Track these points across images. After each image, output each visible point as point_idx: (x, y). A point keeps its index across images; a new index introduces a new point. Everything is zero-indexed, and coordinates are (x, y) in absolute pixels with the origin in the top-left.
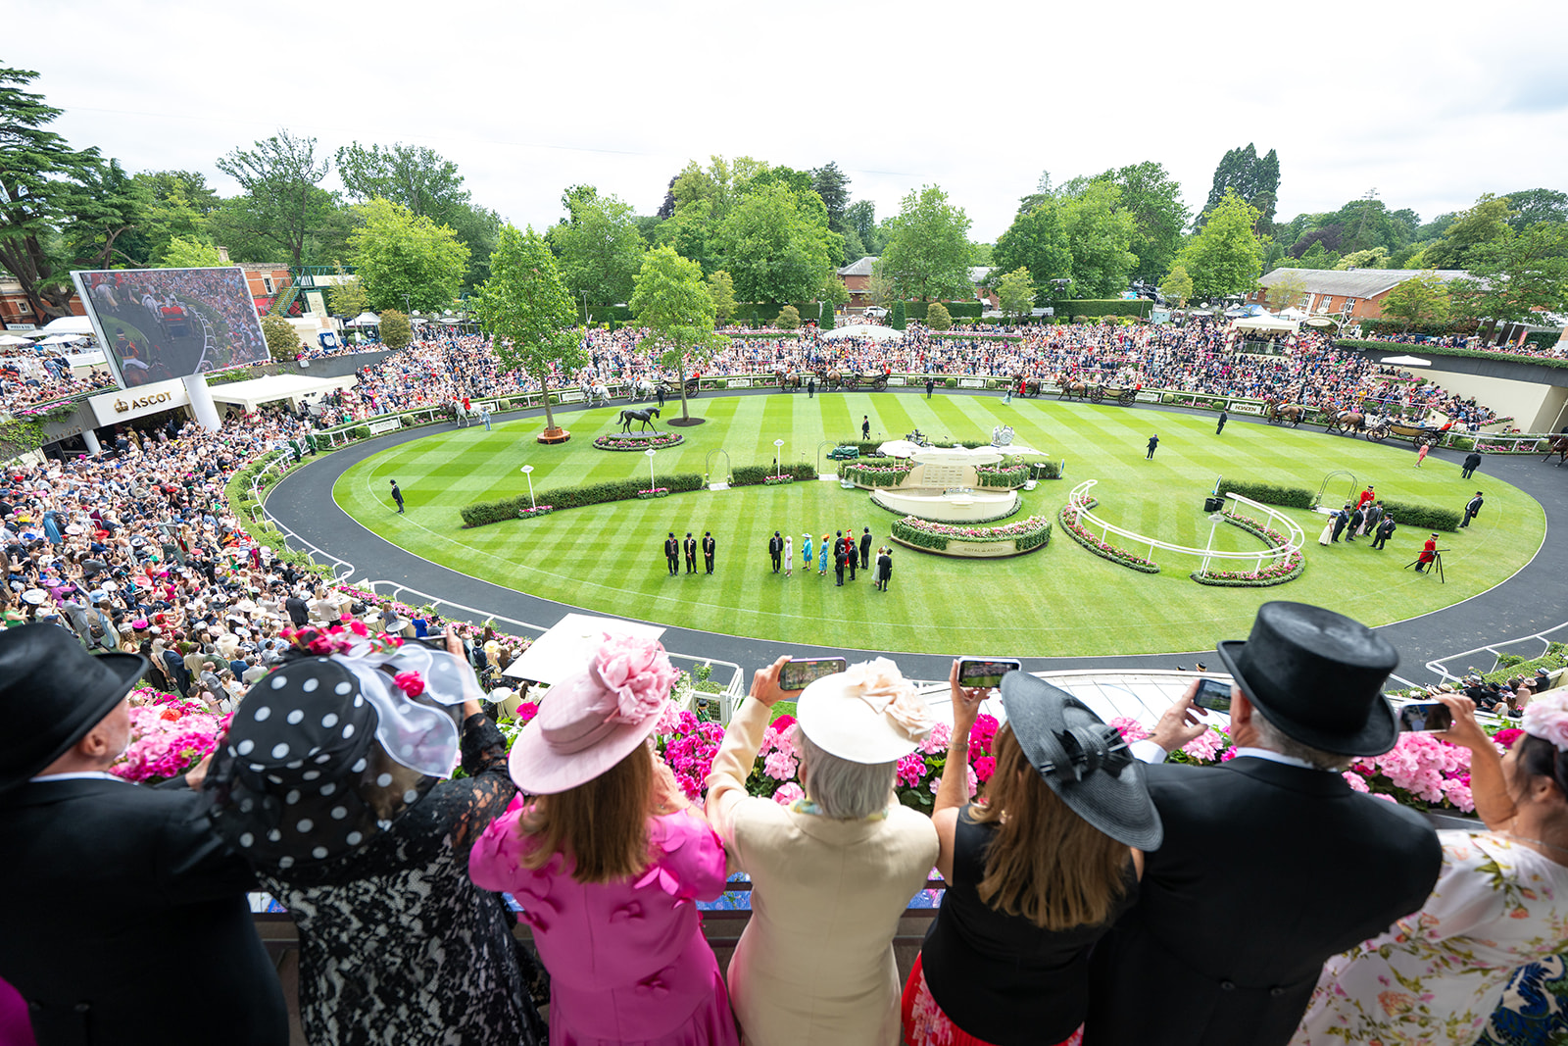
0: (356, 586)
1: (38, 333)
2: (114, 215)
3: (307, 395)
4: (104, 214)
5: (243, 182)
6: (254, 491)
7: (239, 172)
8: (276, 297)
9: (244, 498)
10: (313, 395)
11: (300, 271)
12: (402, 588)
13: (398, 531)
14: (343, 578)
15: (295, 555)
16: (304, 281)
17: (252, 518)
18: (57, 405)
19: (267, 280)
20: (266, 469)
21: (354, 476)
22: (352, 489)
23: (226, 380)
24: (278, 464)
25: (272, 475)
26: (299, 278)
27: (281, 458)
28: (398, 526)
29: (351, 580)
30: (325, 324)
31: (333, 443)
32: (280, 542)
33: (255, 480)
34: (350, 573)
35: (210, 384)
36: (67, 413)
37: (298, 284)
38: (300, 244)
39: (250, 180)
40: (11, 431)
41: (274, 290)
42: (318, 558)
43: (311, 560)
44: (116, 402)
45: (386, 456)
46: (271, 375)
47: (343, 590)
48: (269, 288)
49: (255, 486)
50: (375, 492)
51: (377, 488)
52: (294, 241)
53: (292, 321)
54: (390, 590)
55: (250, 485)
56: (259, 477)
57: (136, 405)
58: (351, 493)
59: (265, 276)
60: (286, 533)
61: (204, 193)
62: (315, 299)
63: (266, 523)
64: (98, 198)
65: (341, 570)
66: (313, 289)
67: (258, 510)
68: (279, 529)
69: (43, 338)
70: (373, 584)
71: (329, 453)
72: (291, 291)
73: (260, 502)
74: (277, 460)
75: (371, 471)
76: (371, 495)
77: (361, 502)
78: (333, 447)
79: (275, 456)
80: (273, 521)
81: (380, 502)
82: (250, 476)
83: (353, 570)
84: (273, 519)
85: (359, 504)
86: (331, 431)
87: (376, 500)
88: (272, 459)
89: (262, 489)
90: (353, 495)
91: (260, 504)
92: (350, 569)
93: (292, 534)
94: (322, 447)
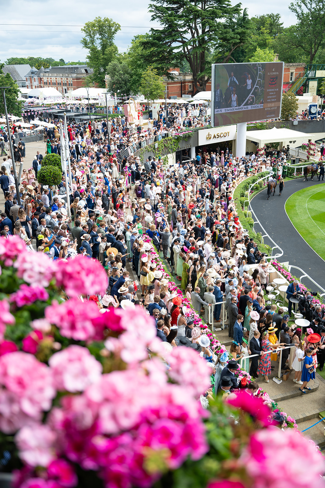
0: (281, 264)
1: (191, 99)
2: (237, 38)
3: (291, 142)
4: (233, 38)
5: (298, 16)
6: (248, 193)
7: (298, 10)
8: (293, 83)
9: (243, 195)
10: (294, 142)
11: (310, 68)
12: (306, 275)
13: (314, 238)
14: (275, 257)
15: (256, 235)
16: (311, 74)
17: (243, 207)
18: (187, 132)
19: (292, 73)
20: (257, 182)
21: (300, 196)
22: (297, 204)
23: (256, 128)
24: (264, 180)
25: (259, 186)
26: (308, 72)
27: (266, 177)
28: (315, 235)
29: (281, 260)
30: (314, 100)
31: (295, 173)
32: (251, 225)
33: (250, 186)
34: (280, 255)
35: (248, 130)
36: (189, 137)
37: (307, 76)
38: (315, 52)
39: (303, 14)
40: (169, 142)
41: (293, 79)
42: (267, 240)
43: (263, 241)
44: (207, 134)
45: (322, 188)
46: (277, 128)
47: (274, 265)
48: (291, 78)
49: (250, 190)
50: (309, 209)
51: (311, 207)
52: (313, 50)
53: (297, 97)
54: (298, 274)
55: (247, 189)
56: (253, 185)
57: (215, 137)
58: (295, 206)
59: (291, 71)
60: (255, 220)
61: (278, 25)
62: (313, 85)
63: (248, 212)
64: (233, 30)
65: (276, 251)
66: (313, 79)
67: (247, 204)
68: (253, 217)
69: (192, 101)
70: (290, 266)
71: (291, 179)
72: (303, 79)
73: (249, 200)
74: (264, 178)
75: (310, 195)
76: (306, 210)
77: (299, 213)
78: (294, 176)
79: (264, 175)
80: (252, 212)
81: (310, 216)
82: (249, 184)
83: (282, 254)
84: (252, 211)
85: (297, 214)
86: (297, 166)
87: (308, 214)
88: (262, 176)
89: (252, 193)
90: (297, 207)
91: (249, 201)
92: (281, 253)
93: (258, 222)
94: (289, 175)
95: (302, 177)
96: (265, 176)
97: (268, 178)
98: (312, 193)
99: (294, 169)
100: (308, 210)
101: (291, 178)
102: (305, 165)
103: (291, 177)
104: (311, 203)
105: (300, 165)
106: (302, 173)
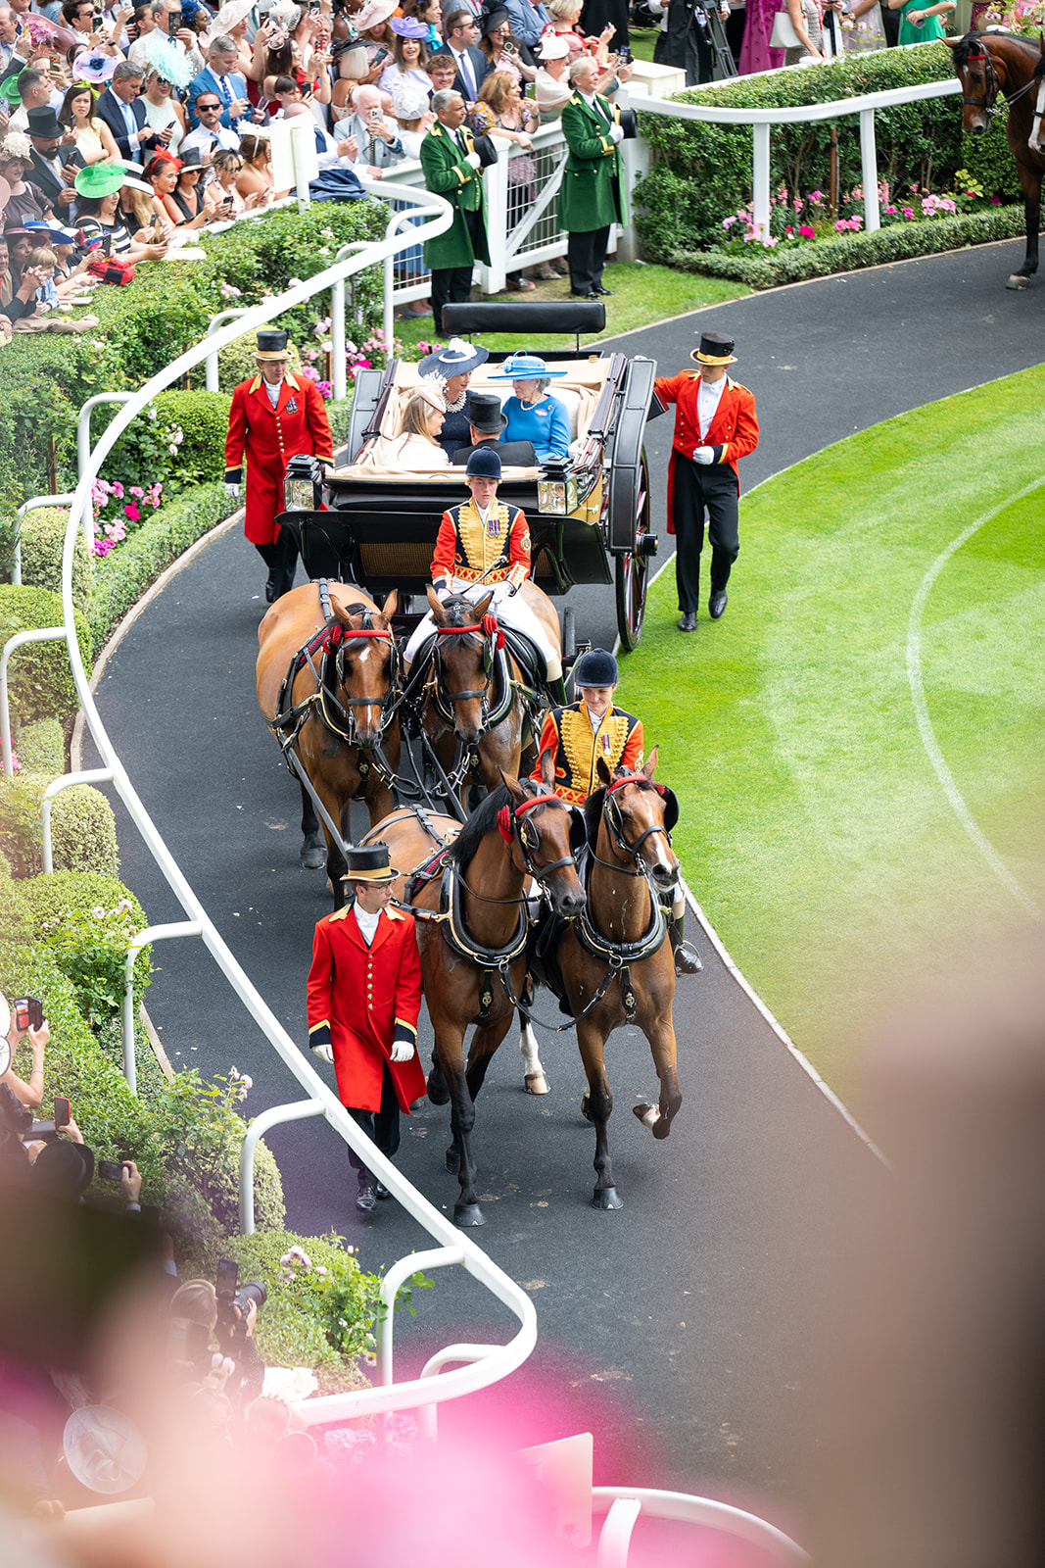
21: (824, 526)
27: (335, 276)
31: (761, 210)
33: (101, 418)
34: (495, 1363)
49: (87, 481)
50: (943, 703)
51: (972, 672)
56: (136, 401)
60: (155, 905)
68: (129, 862)
74: (300, 291)
75: (975, 508)
76: (908, 723)
77: (804, 774)
78: (754, 248)
79: (303, 251)
80: (107, 787)
81: (956, 801)
82: (76, 391)
83: (525, 1342)
84: (114, 769)
85: (783, 782)
86: (780, 101)
87: (929, 772)
88: (276, 269)
89: (137, 514)
90: (774, 692)
91: (68, 631)
92: (502, 1328)
93: (199, 923)
94: (675, 233)
95: (857, 258)
96: (317, 268)
97: (363, 289)
98: (992, 480)
99: (747, 150)
100: (937, 714)
101: (708, 272)
102: (887, 79)
103: (715, 257)
104: (973, 615)
105: (829, 86)
106: (858, 207)
